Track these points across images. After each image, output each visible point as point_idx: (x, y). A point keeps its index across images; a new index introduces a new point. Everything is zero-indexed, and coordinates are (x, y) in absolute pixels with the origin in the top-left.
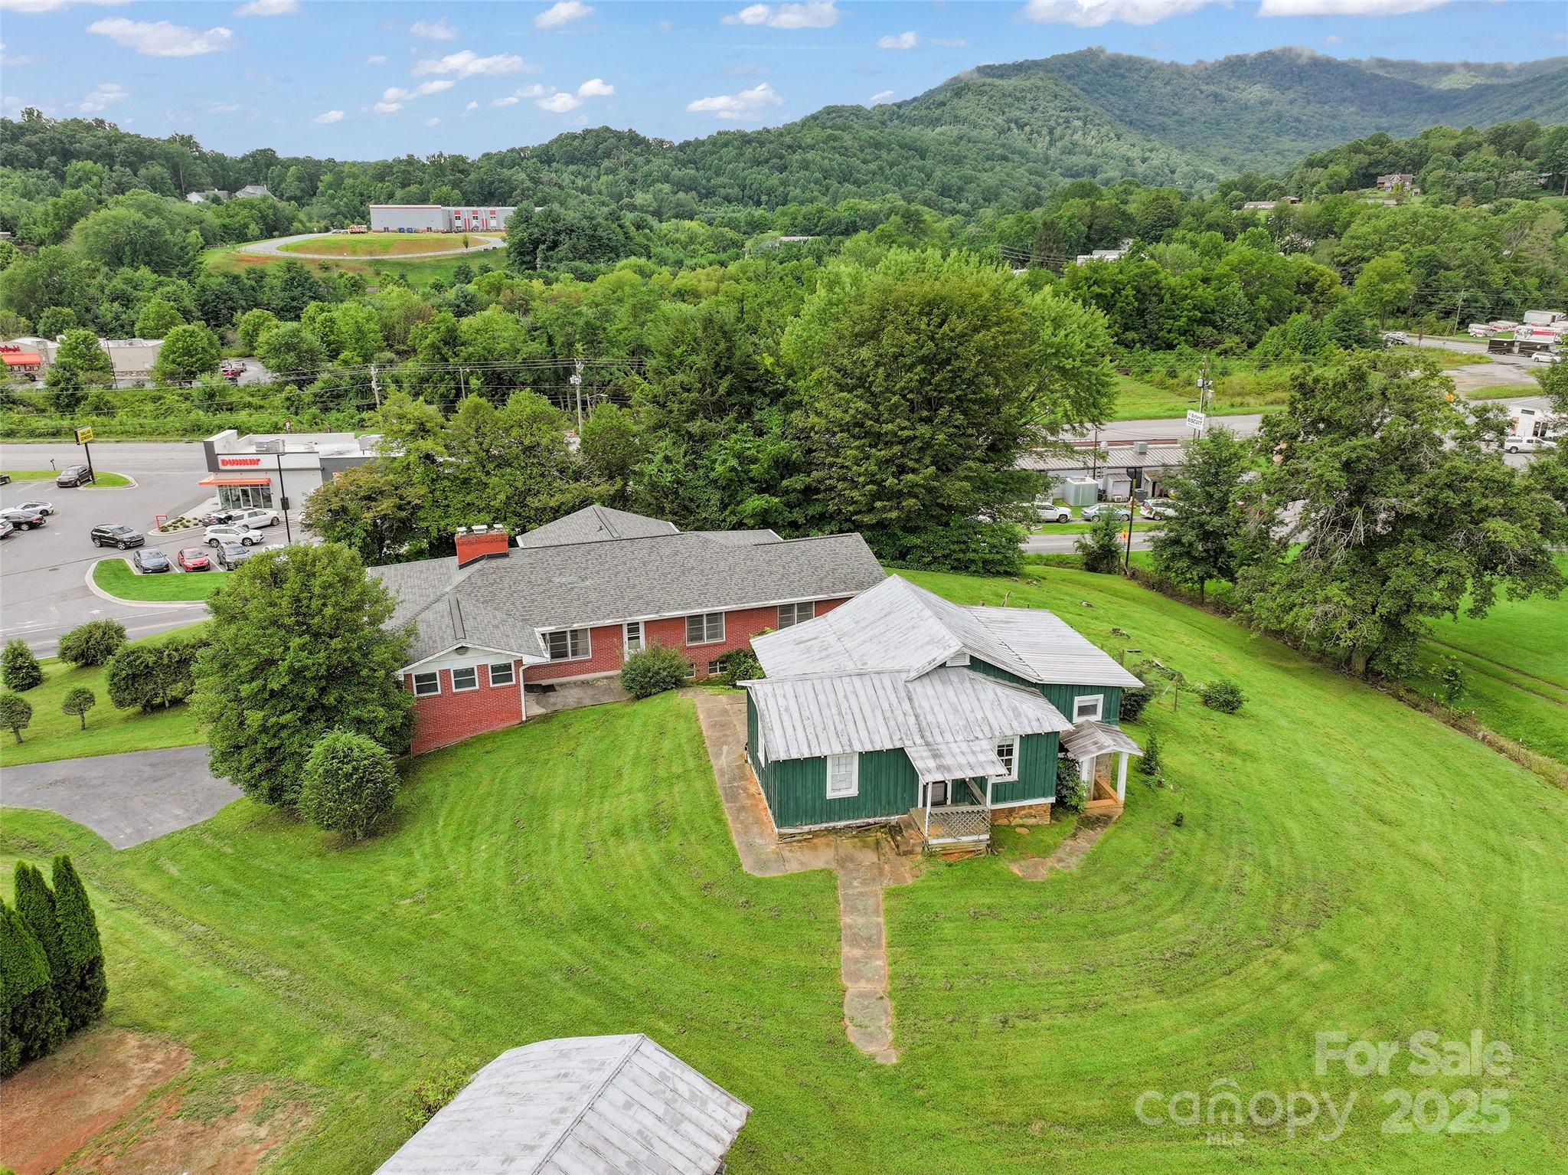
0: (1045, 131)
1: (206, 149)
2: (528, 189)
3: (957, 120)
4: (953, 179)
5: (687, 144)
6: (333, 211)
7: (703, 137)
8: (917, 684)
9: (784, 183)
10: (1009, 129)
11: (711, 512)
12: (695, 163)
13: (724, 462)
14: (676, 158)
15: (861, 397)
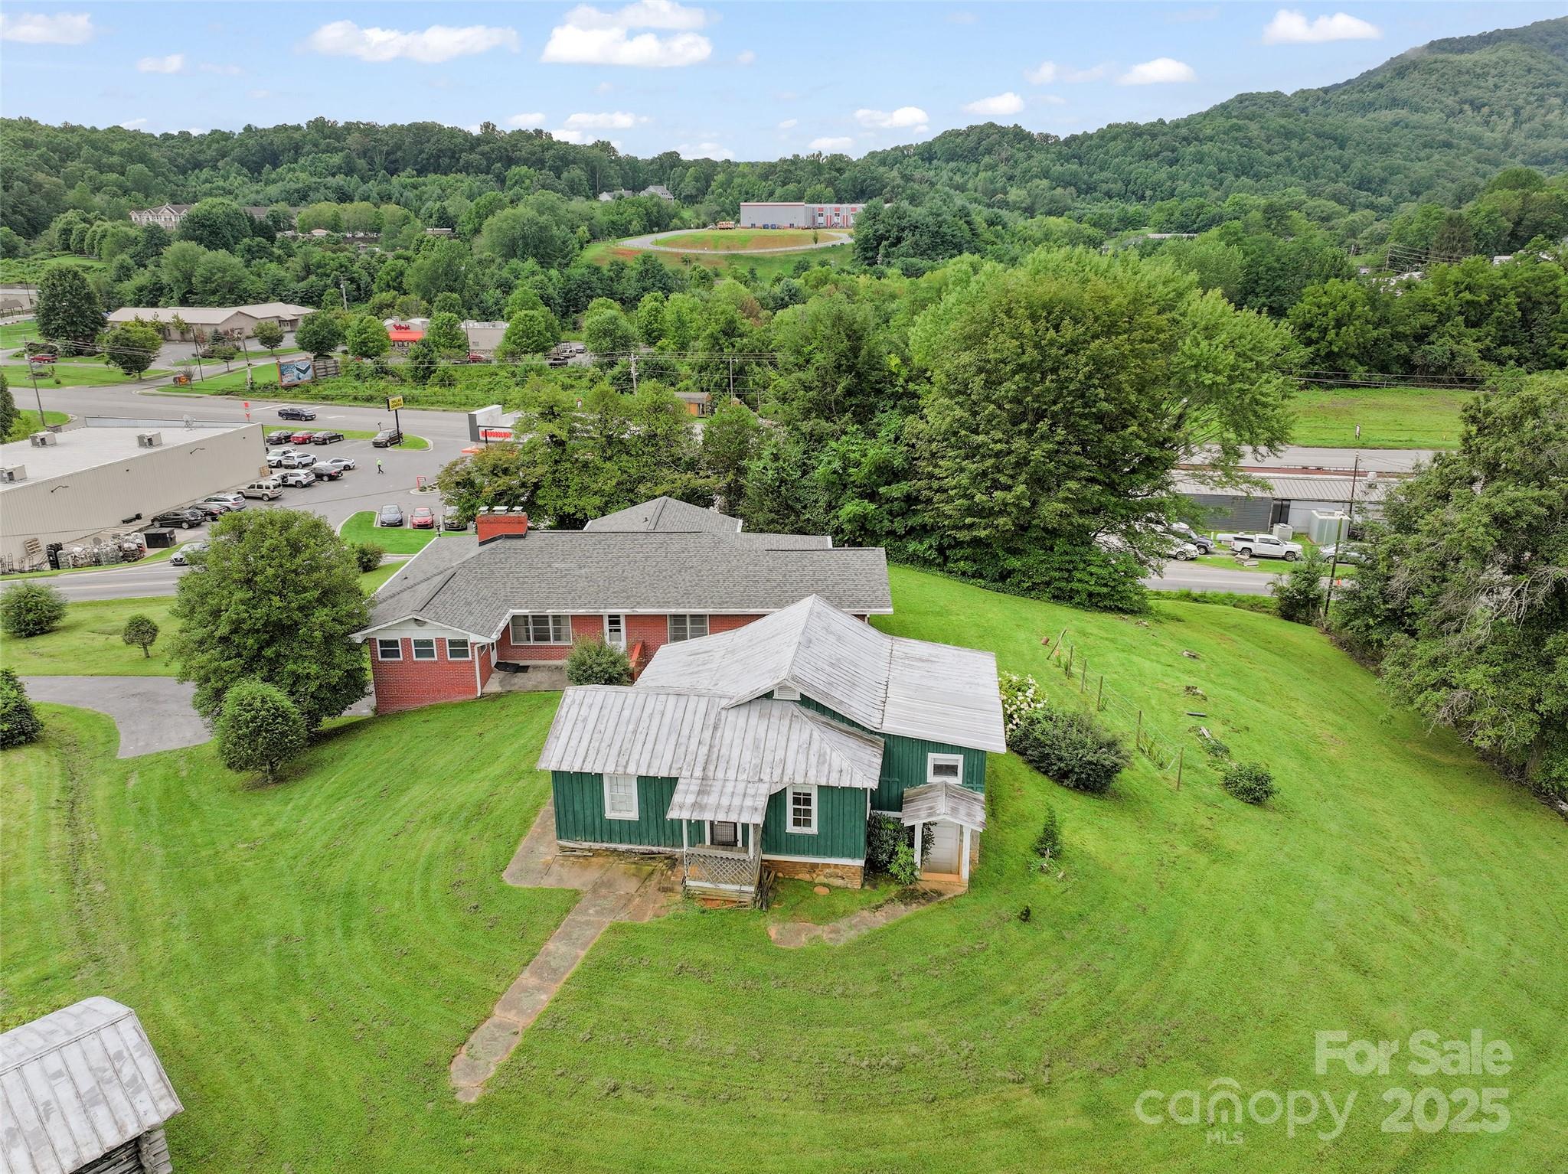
0: (1508, 112)
1: (621, 153)
2: (899, 186)
3: (1394, 103)
4: (1376, 171)
5: (1074, 138)
6: (718, 208)
7: (1092, 130)
8: (733, 713)
9: (1173, 178)
10: (1461, 111)
11: (816, 514)
12: (1080, 158)
13: (829, 463)
14: (1060, 153)
15: (961, 405)
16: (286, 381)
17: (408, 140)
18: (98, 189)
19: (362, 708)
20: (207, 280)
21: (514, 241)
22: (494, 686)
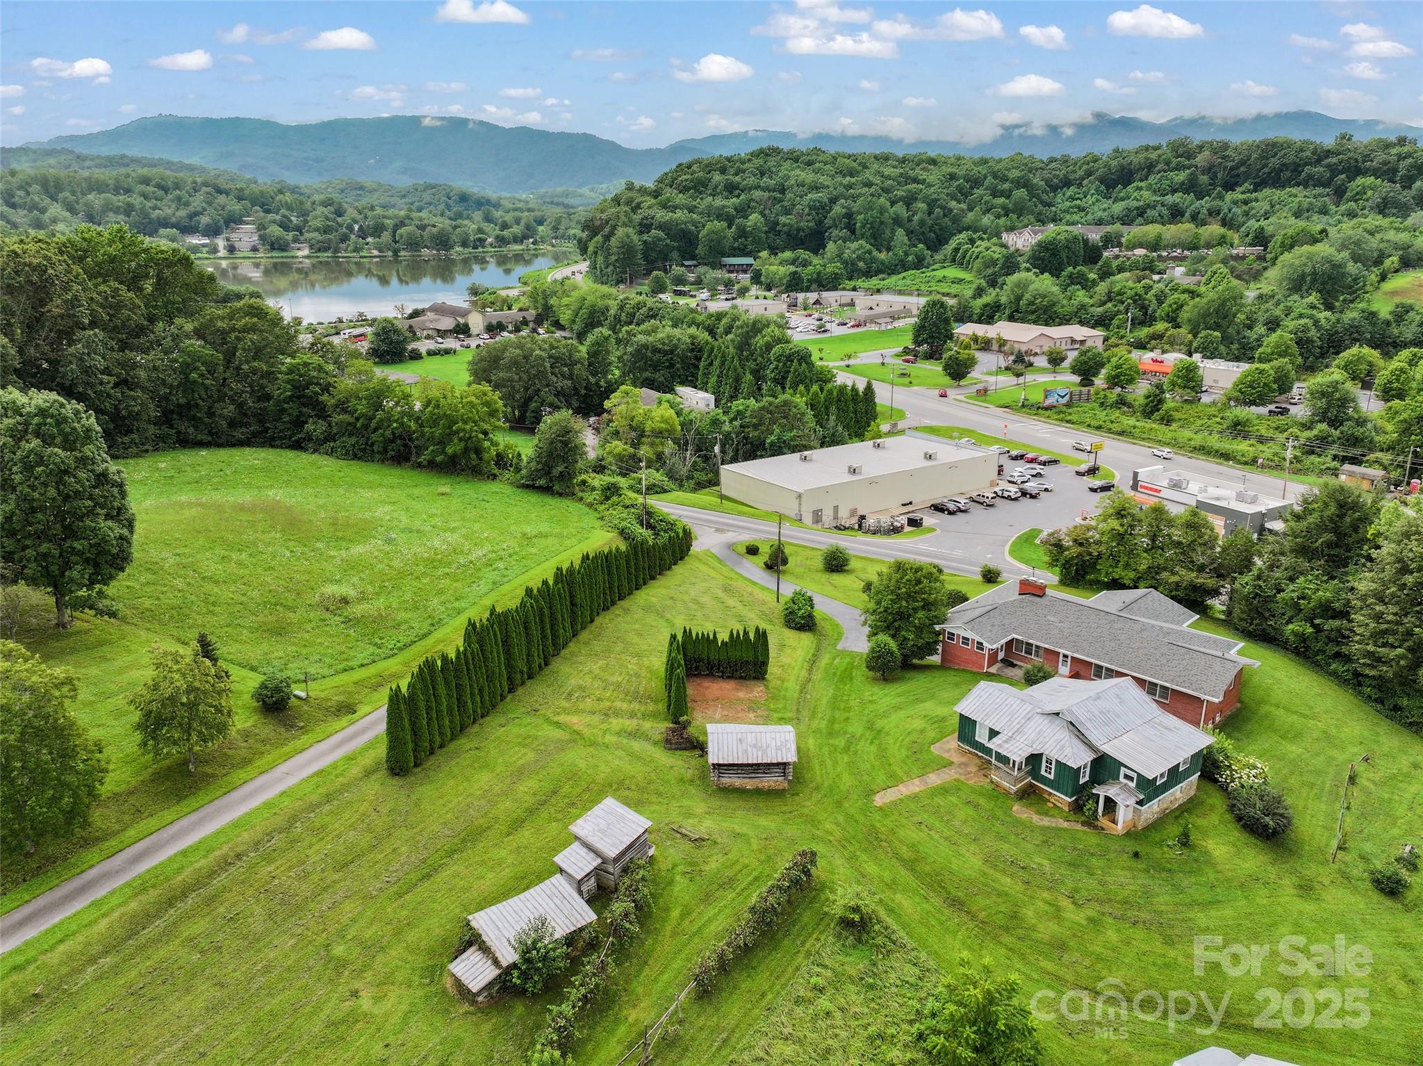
8: (1039, 716)
16: (1048, 402)
17: (1255, 156)
18: (988, 211)
19: (935, 659)
20: (1031, 303)
21: (1302, 277)
22: (993, 670)
